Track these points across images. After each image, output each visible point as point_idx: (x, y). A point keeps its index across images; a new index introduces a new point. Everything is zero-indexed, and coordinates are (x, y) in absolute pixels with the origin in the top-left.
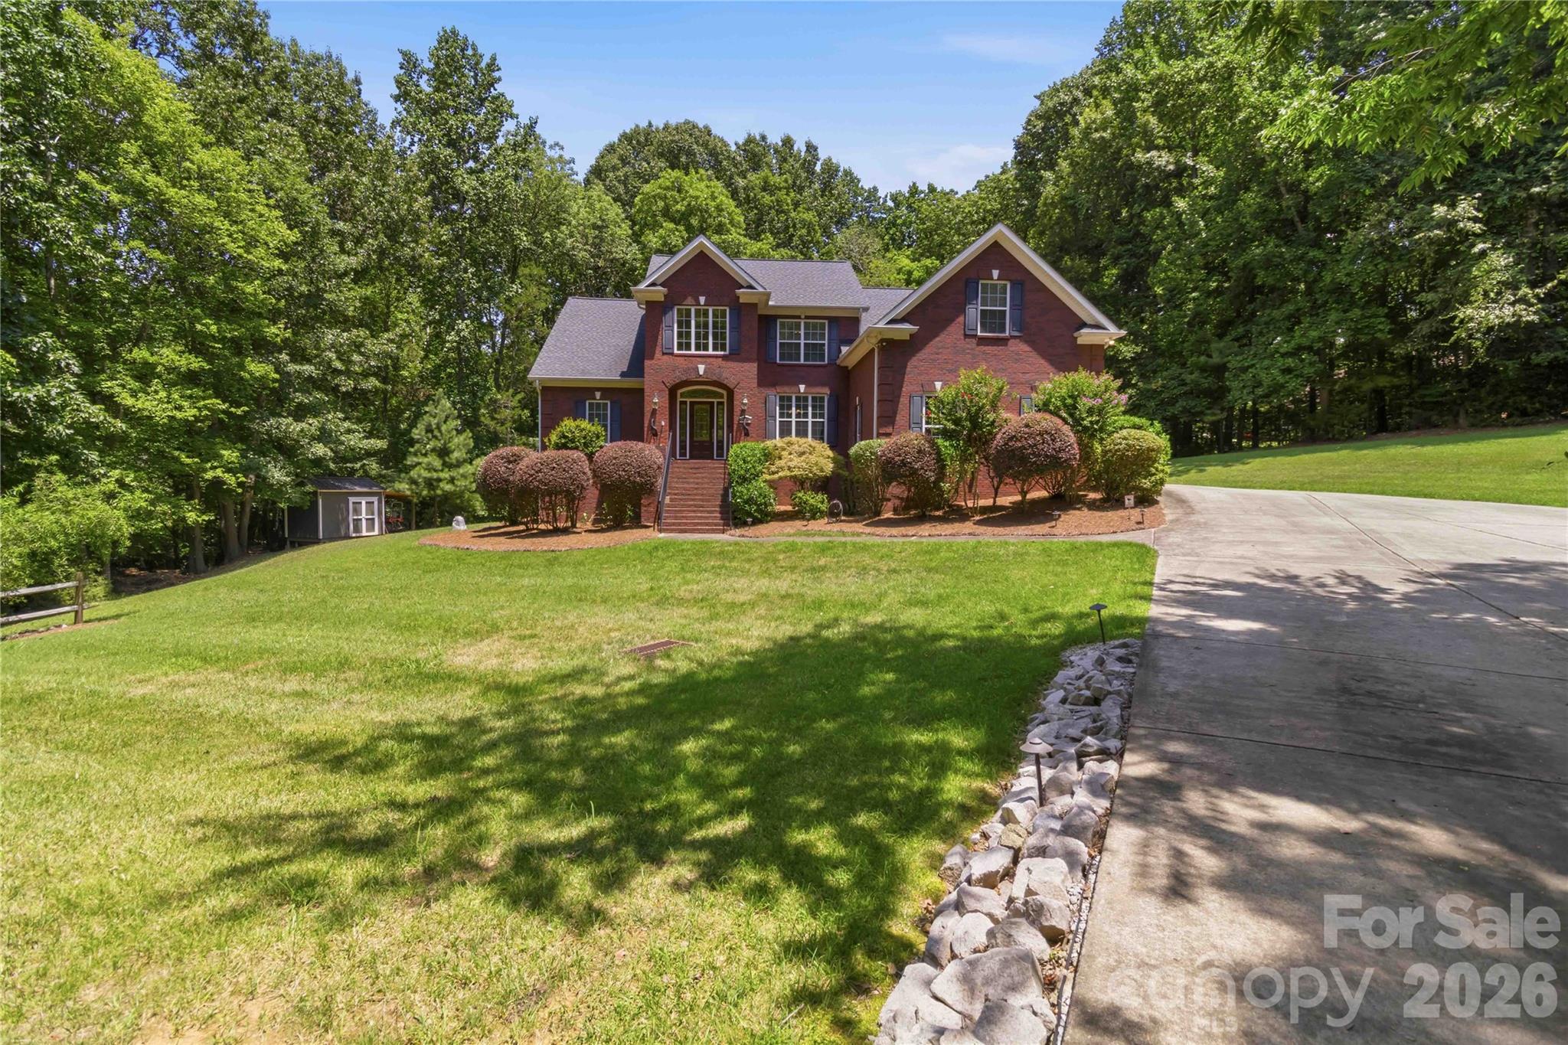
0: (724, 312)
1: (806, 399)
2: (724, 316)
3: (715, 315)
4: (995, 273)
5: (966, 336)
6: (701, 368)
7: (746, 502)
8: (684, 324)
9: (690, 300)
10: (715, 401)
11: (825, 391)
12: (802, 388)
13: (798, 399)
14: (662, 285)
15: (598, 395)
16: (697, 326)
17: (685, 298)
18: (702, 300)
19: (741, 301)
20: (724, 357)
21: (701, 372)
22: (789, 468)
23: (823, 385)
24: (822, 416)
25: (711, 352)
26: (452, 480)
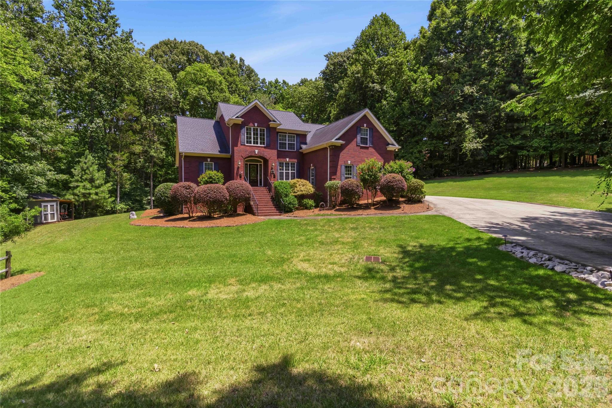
0: (264, 130)
1: (288, 164)
2: (264, 131)
3: (261, 131)
4: (365, 125)
5: (357, 146)
6: (257, 151)
7: (289, 204)
8: (248, 133)
9: (251, 124)
10: (259, 164)
11: (296, 161)
12: (288, 159)
13: (286, 163)
14: (241, 117)
15: (209, 160)
16: (254, 135)
17: (249, 123)
18: (256, 124)
19: (271, 126)
20: (264, 147)
21: (256, 153)
22: (301, 191)
23: (295, 159)
24: (294, 170)
25: (259, 145)
26: (97, 194)
